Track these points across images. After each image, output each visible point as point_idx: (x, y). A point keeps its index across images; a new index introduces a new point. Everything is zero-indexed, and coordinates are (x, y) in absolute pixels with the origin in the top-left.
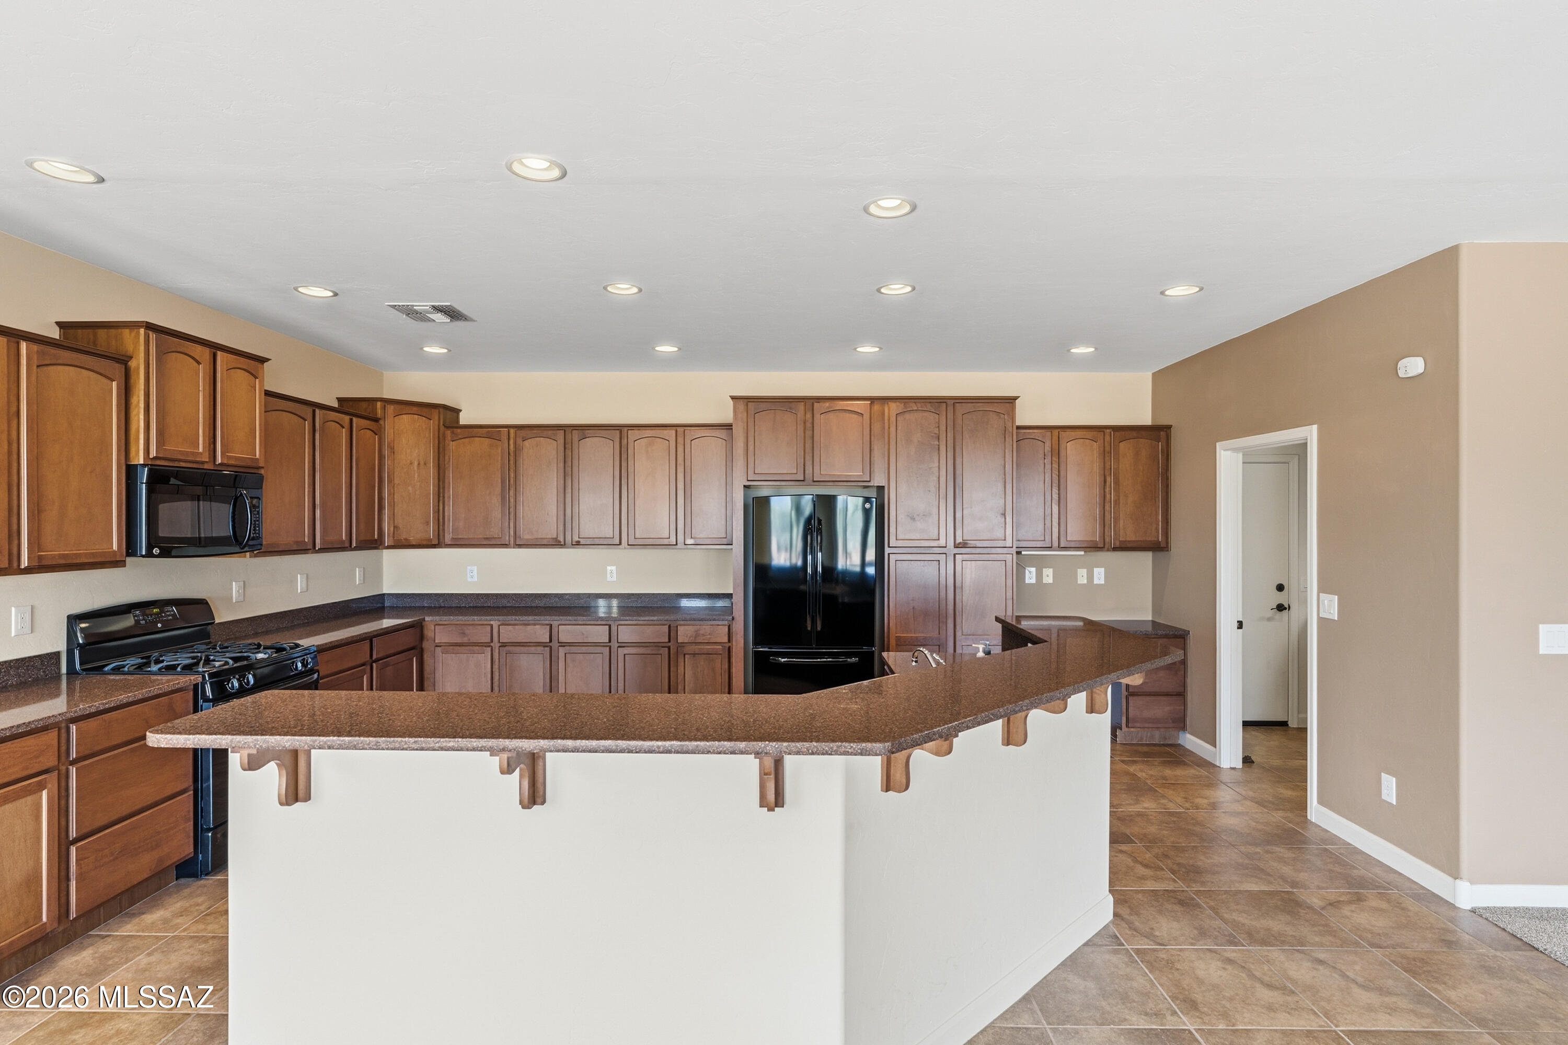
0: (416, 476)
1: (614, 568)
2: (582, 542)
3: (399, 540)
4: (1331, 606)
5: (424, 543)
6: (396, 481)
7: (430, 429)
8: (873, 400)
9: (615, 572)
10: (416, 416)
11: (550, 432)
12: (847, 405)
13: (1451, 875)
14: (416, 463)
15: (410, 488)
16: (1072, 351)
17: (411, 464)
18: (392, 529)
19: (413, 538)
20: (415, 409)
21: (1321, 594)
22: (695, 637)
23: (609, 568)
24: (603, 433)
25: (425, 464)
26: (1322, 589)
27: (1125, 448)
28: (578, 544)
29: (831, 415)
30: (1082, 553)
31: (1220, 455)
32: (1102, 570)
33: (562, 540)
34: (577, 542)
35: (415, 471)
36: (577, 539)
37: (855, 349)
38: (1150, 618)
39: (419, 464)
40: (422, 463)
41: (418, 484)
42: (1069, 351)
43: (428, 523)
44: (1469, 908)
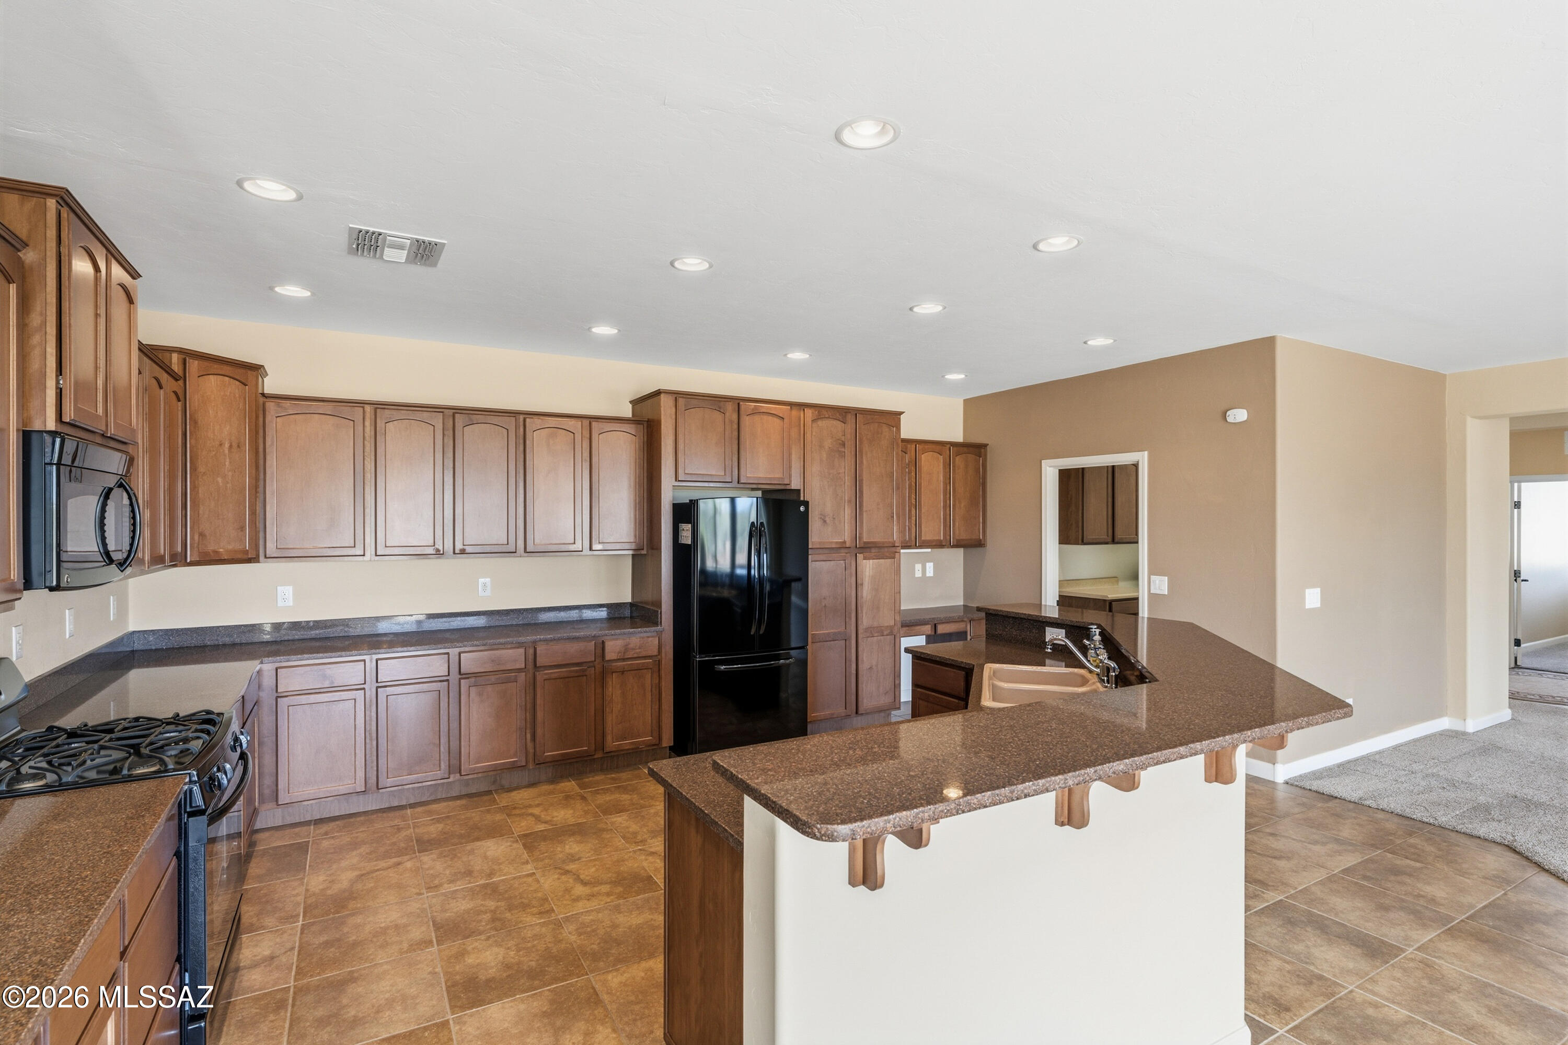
0: (227, 463)
1: (488, 580)
2: (469, 549)
3: (206, 554)
4: (1161, 585)
5: (239, 556)
6: (201, 469)
7: (245, 399)
8: (792, 405)
9: (489, 584)
10: (227, 379)
11: (425, 414)
12: (770, 408)
13: (1269, 761)
14: (227, 445)
15: (220, 480)
16: (946, 377)
17: (221, 445)
18: (196, 537)
19: (224, 547)
20: (227, 369)
21: (1151, 576)
22: (624, 653)
23: (481, 580)
24: (496, 420)
25: (238, 446)
26: (1151, 572)
27: (959, 461)
28: (463, 552)
29: (757, 418)
30: (929, 550)
31: (1046, 470)
32: (931, 564)
33: (441, 548)
34: (461, 550)
35: (225, 455)
36: (462, 547)
37: (786, 355)
38: (962, 604)
39: (231, 446)
40: (235, 445)
41: (230, 473)
42: (943, 376)
43: (242, 529)
44: (1282, 782)
